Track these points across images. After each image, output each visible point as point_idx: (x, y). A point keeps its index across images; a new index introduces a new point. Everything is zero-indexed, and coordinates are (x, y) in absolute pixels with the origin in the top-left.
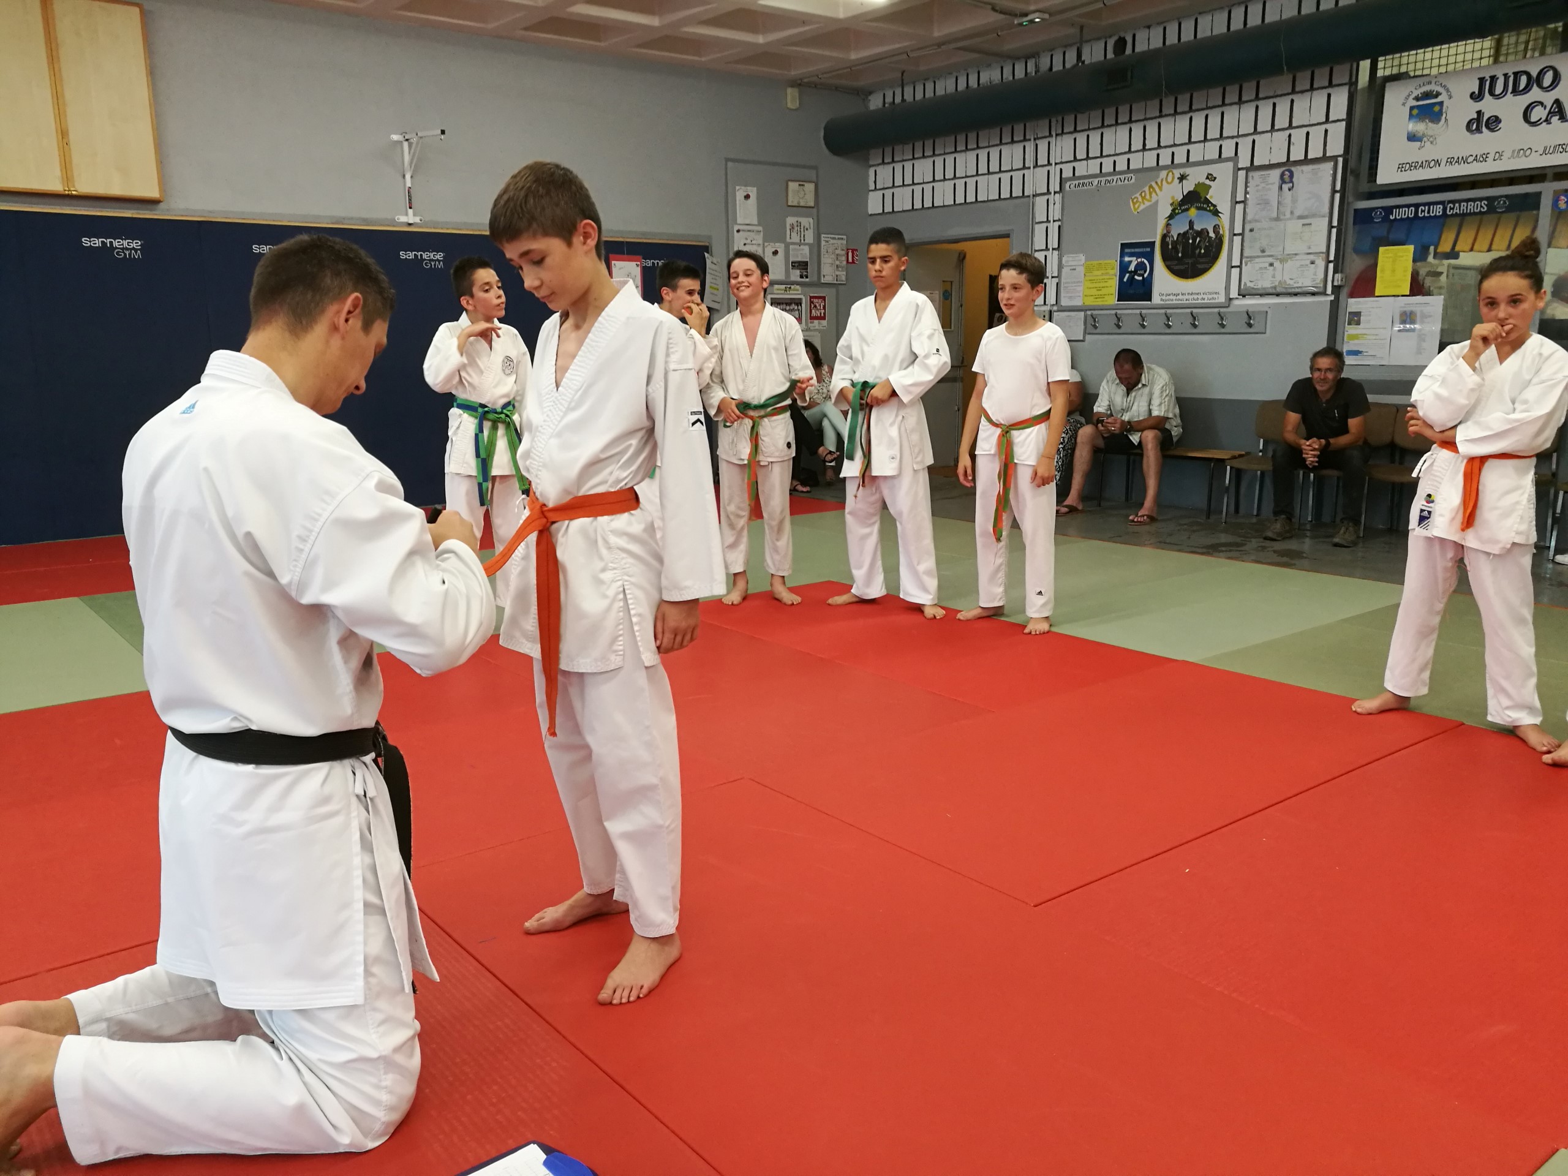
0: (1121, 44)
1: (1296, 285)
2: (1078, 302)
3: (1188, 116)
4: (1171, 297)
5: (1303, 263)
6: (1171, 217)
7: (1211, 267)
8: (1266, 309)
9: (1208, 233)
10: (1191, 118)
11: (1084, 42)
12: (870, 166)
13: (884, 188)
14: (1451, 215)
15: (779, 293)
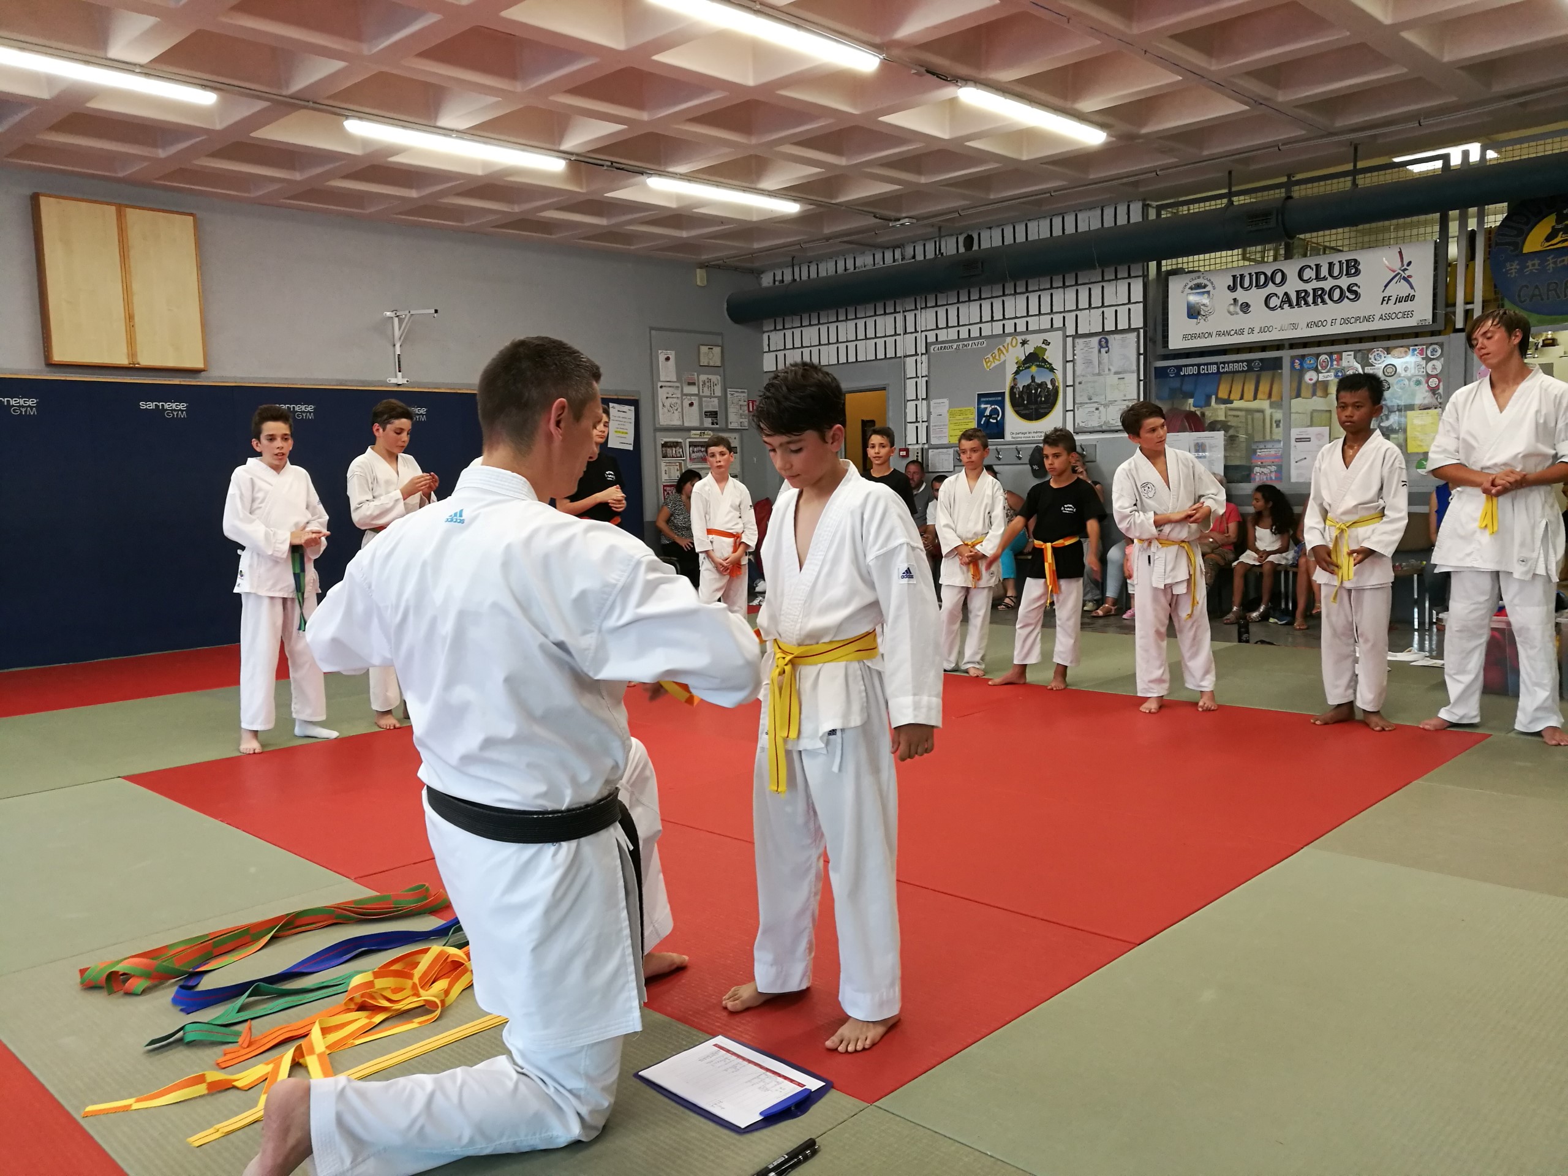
0: (969, 241)
2: (945, 441)
3: (1026, 295)
4: (1020, 435)
6: (1017, 373)
7: (1050, 411)
8: (1094, 443)
9: (1046, 384)
10: (1028, 298)
11: (940, 237)
12: (764, 332)
13: (777, 351)
14: (1224, 373)
15: (695, 436)
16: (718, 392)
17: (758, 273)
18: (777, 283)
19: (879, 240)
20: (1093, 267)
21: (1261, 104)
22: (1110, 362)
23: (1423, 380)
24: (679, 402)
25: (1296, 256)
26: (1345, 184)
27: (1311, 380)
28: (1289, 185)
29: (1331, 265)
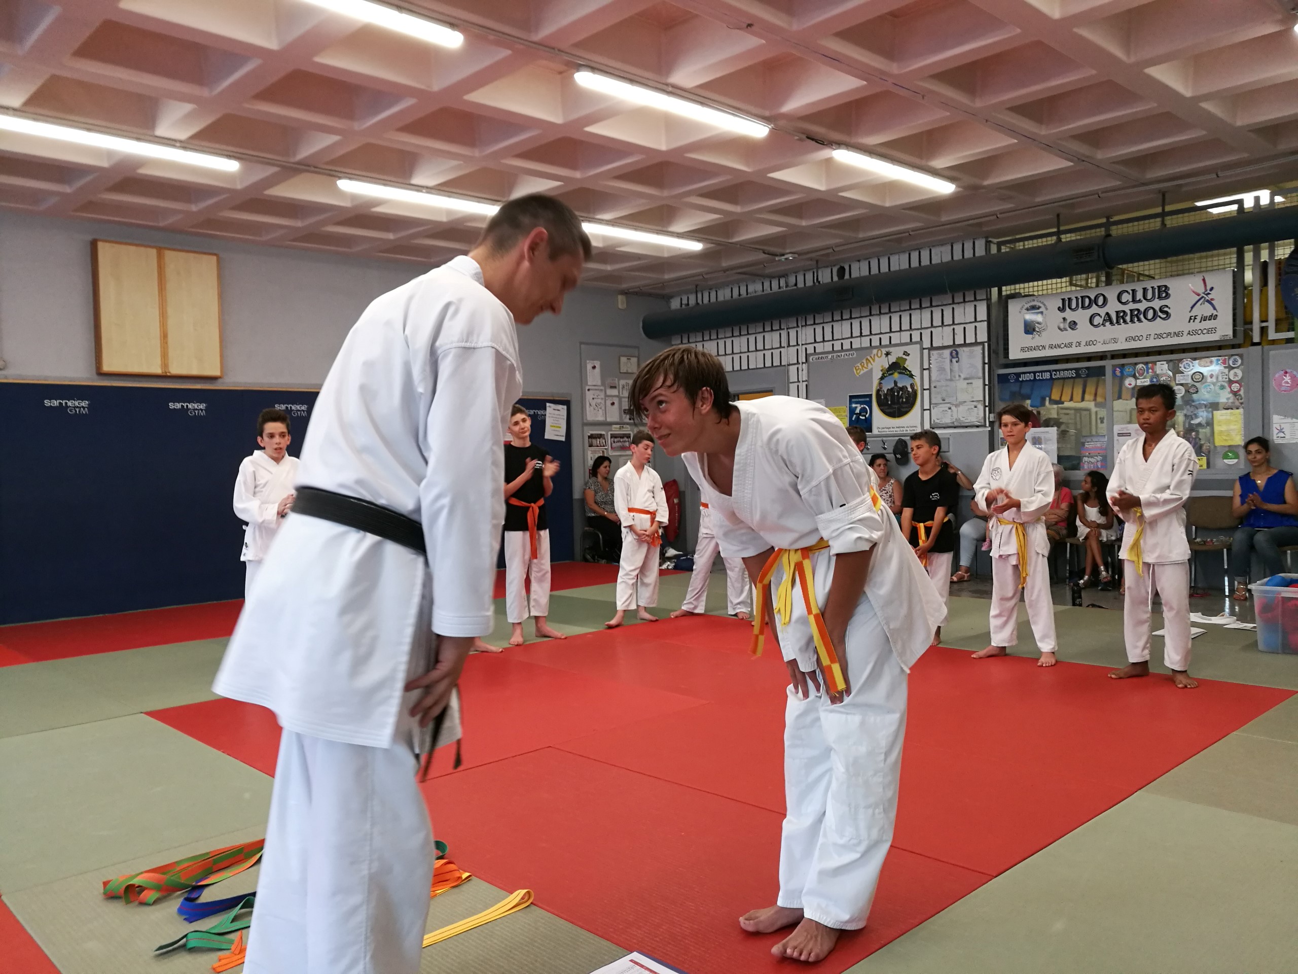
0: (841, 271)
1: (966, 421)
3: (888, 316)
4: (885, 430)
5: (970, 407)
6: (882, 378)
7: (910, 410)
8: (948, 436)
9: (907, 388)
10: (890, 317)
11: (818, 268)
14: (1056, 379)
15: (616, 430)
17: (668, 298)
18: (683, 306)
19: (768, 271)
20: (946, 293)
21: (1084, 161)
22: (960, 370)
23: (1226, 385)
24: (603, 402)
25: (1114, 283)
26: (1156, 224)
27: (1130, 384)
28: (1108, 225)
29: (1145, 290)
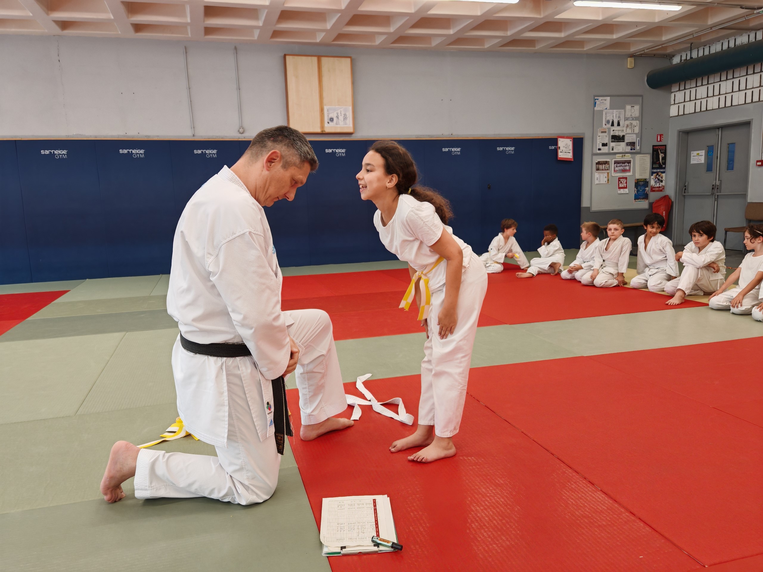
12: (672, 93)
13: (679, 103)
15: (619, 158)
16: (637, 130)
17: (671, 56)
18: (682, 61)
